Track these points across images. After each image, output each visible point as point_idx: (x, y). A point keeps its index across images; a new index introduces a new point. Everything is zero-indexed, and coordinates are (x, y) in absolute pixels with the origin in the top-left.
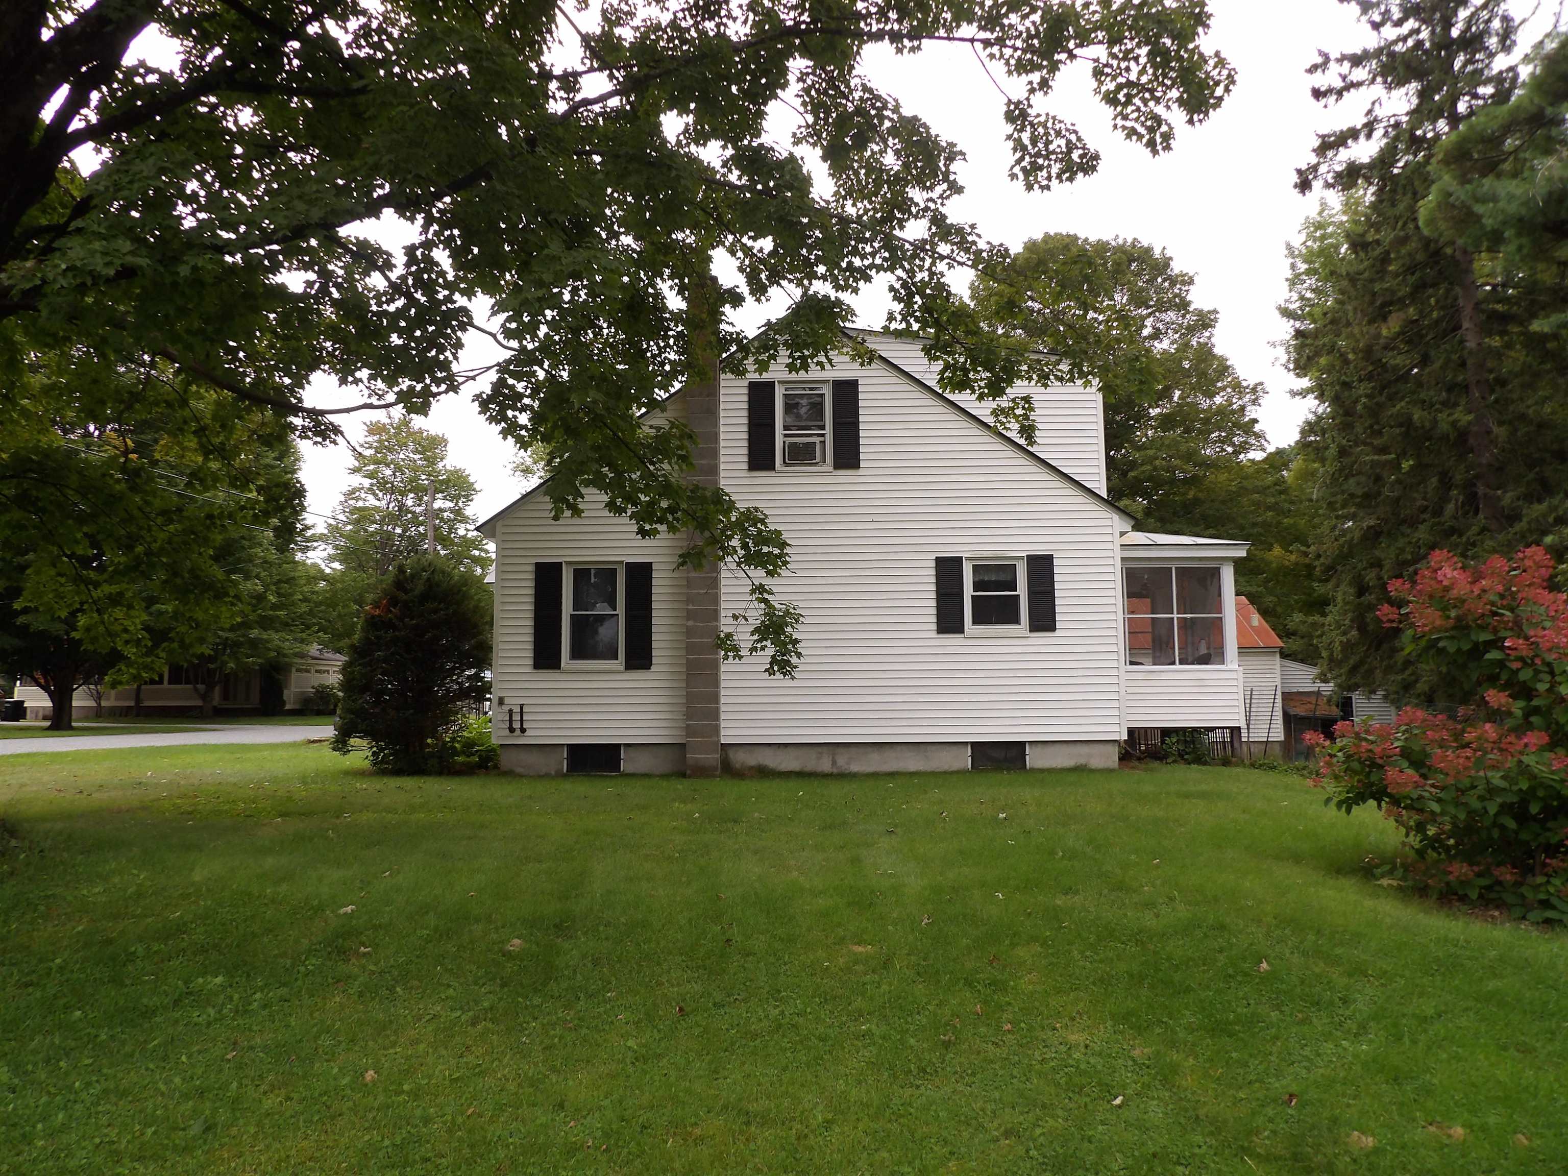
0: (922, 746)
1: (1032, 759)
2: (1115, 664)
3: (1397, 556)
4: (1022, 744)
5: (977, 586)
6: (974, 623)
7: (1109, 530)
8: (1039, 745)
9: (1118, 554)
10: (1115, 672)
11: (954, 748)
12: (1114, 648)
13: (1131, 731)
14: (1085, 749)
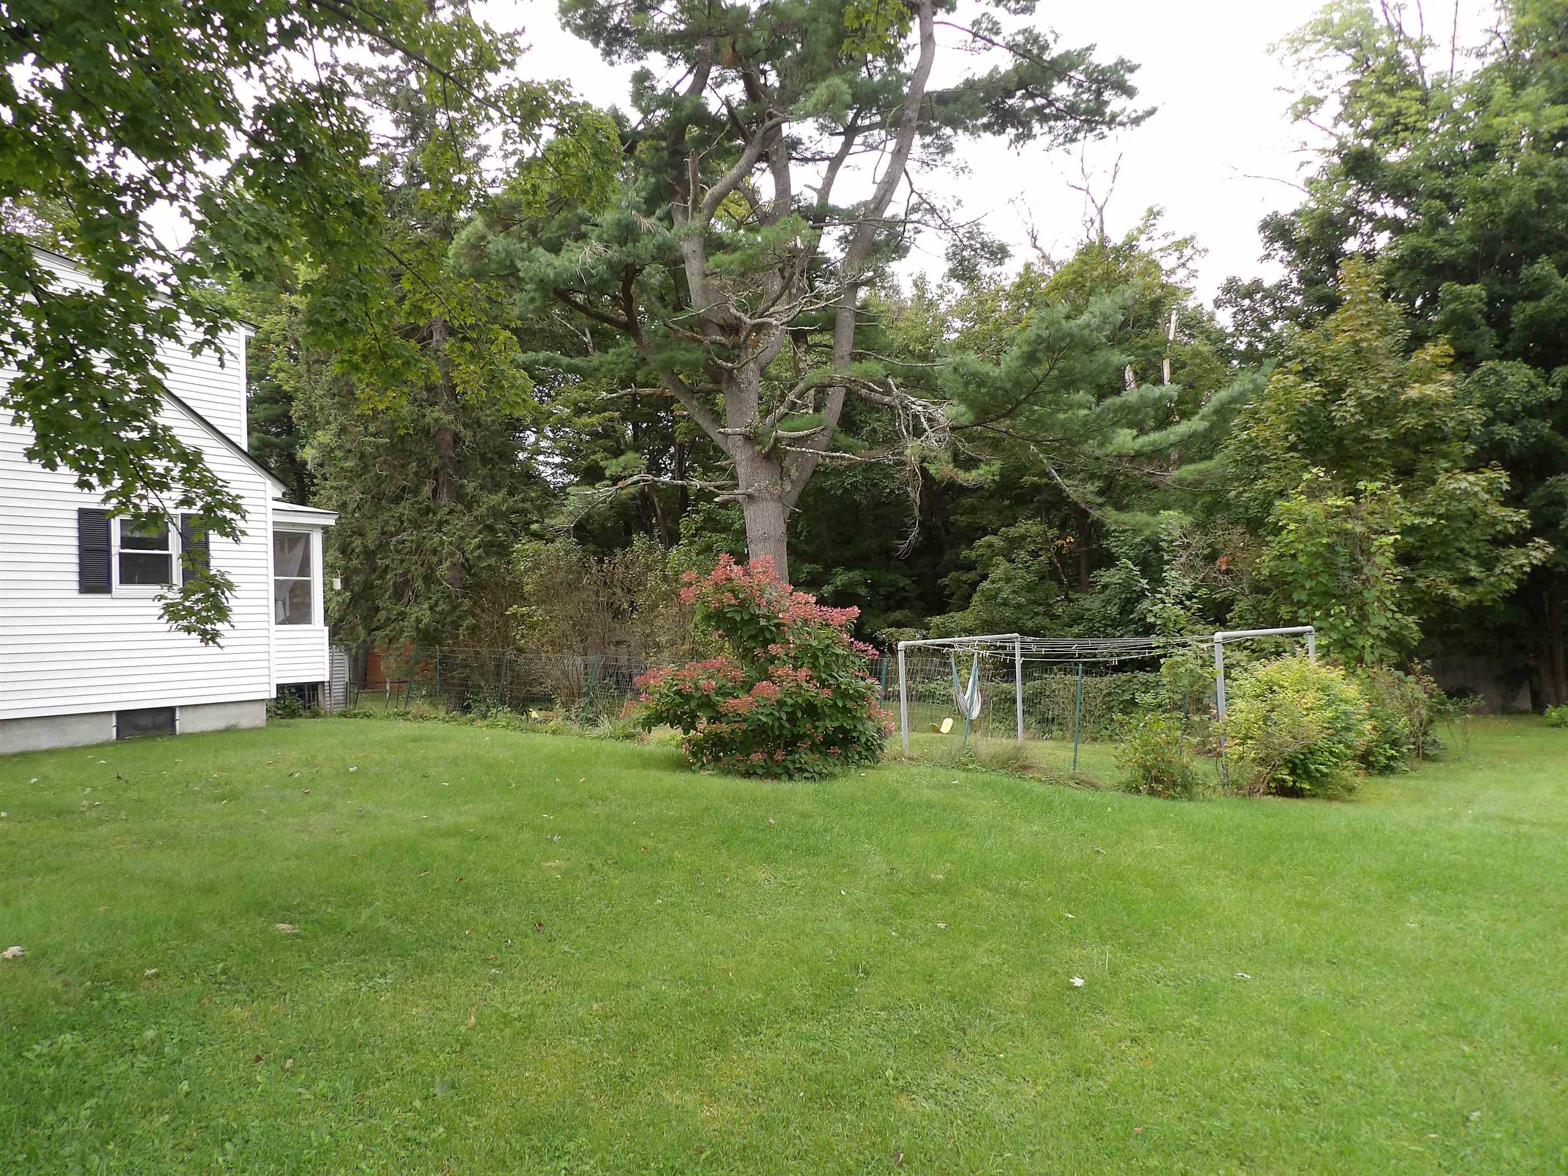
0: (57, 720)
1: (183, 724)
2: (265, 625)
3: (383, 528)
4: (171, 710)
5: (125, 542)
6: (121, 582)
7: (262, 495)
8: (190, 709)
9: (271, 518)
10: (265, 633)
11: (95, 719)
12: (265, 610)
13: (280, 688)
14: (234, 710)
